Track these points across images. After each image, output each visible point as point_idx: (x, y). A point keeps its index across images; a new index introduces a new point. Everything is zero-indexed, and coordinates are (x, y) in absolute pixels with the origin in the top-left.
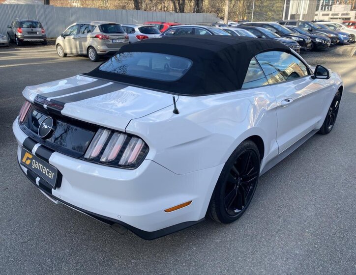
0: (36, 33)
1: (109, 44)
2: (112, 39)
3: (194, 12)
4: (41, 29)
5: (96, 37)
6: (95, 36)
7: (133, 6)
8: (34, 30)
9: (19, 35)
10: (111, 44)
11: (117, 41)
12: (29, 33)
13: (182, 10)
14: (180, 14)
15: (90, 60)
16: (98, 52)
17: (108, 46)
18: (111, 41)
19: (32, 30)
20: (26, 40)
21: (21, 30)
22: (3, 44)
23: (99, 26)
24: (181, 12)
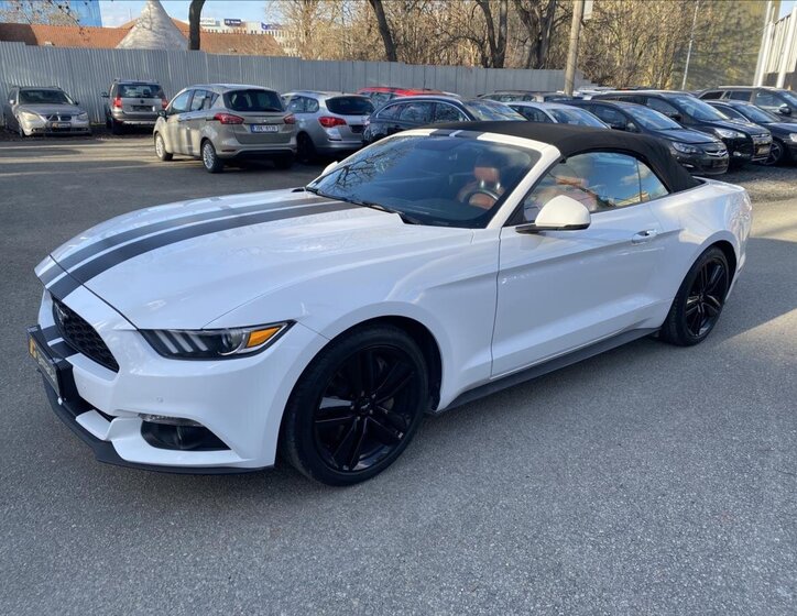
0: (150, 107)
1: (241, 135)
2: (252, 125)
3: (527, 67)
4: (160, 100)
5: (216, 119)
6: (212, 116)
7: (383, 51)
8: (147, 101)
9: (116, 112)
10: (246, 135)
11: (264, 129)
12: (135, 107)
13: (498, 62)
14: (492, 71)
15: (204, 167)
16: (219, 152)
17: (241, 139)
18: (247, 128)
19: (142, 102)
20: (128, 122)
21: (120, 103)
22: (79, 129)
23: (224, 95)
24: (495, 67)
